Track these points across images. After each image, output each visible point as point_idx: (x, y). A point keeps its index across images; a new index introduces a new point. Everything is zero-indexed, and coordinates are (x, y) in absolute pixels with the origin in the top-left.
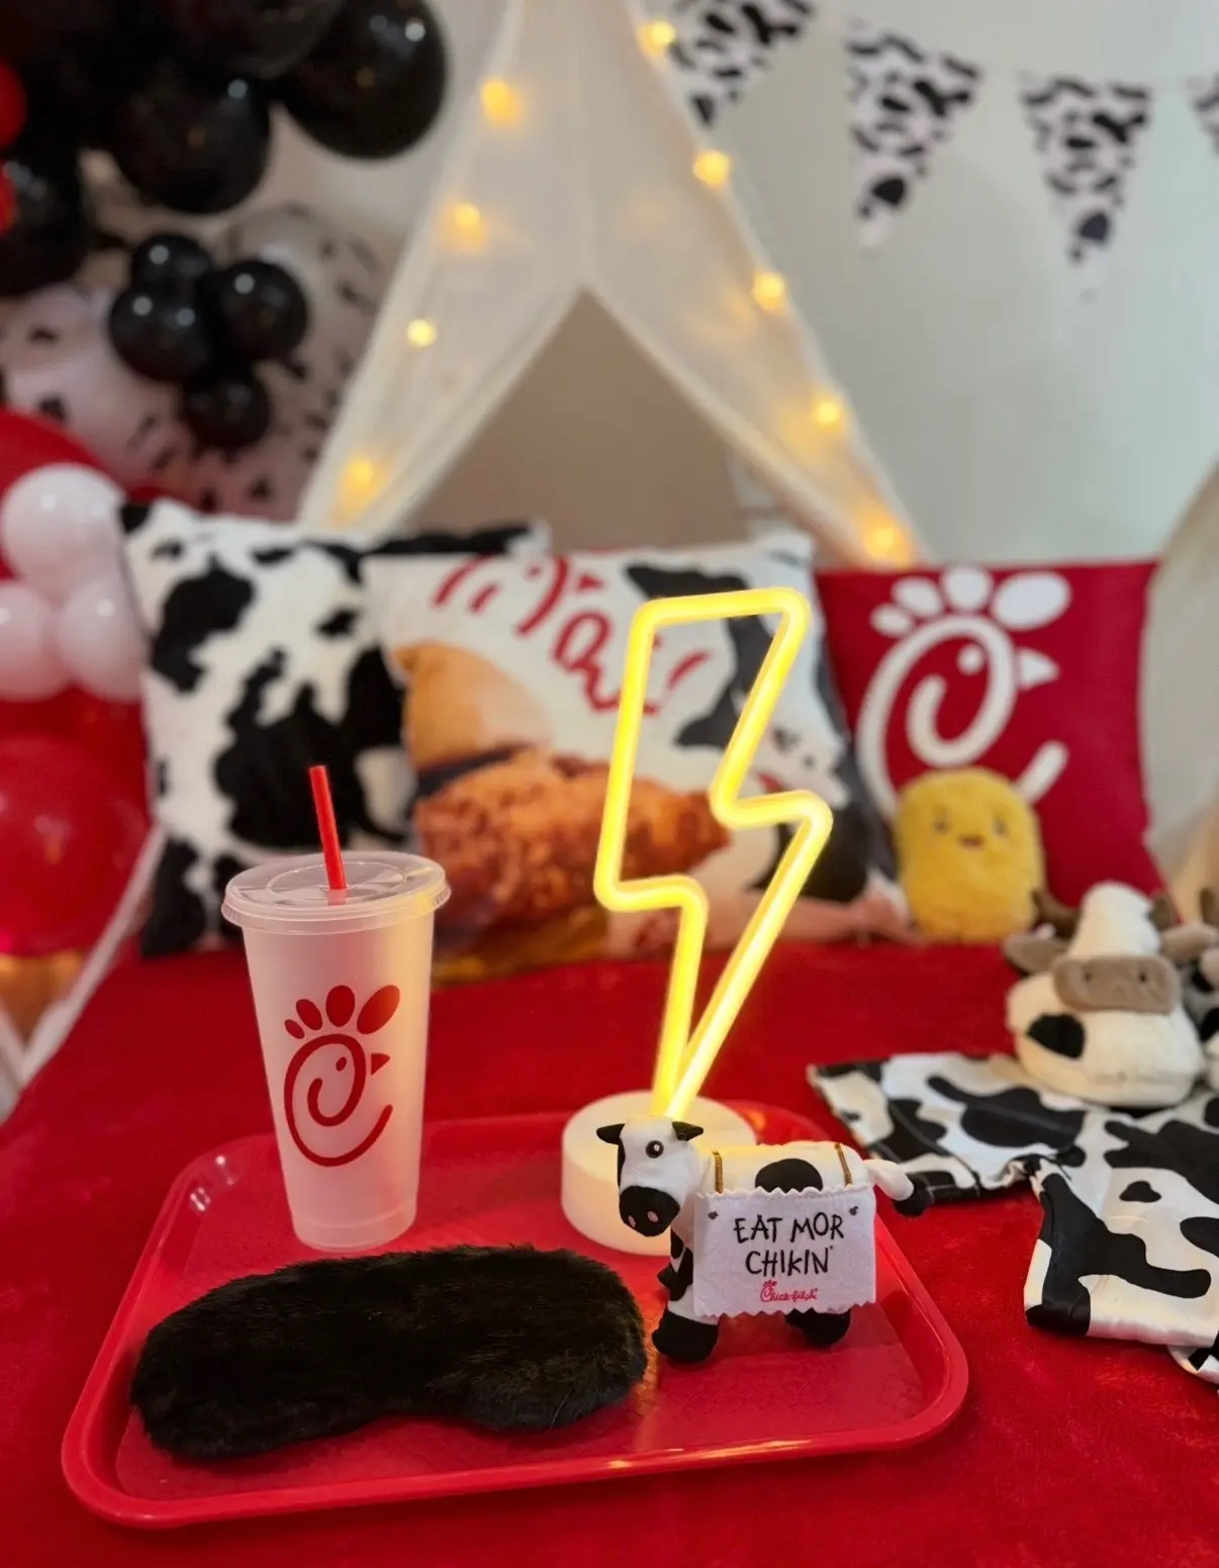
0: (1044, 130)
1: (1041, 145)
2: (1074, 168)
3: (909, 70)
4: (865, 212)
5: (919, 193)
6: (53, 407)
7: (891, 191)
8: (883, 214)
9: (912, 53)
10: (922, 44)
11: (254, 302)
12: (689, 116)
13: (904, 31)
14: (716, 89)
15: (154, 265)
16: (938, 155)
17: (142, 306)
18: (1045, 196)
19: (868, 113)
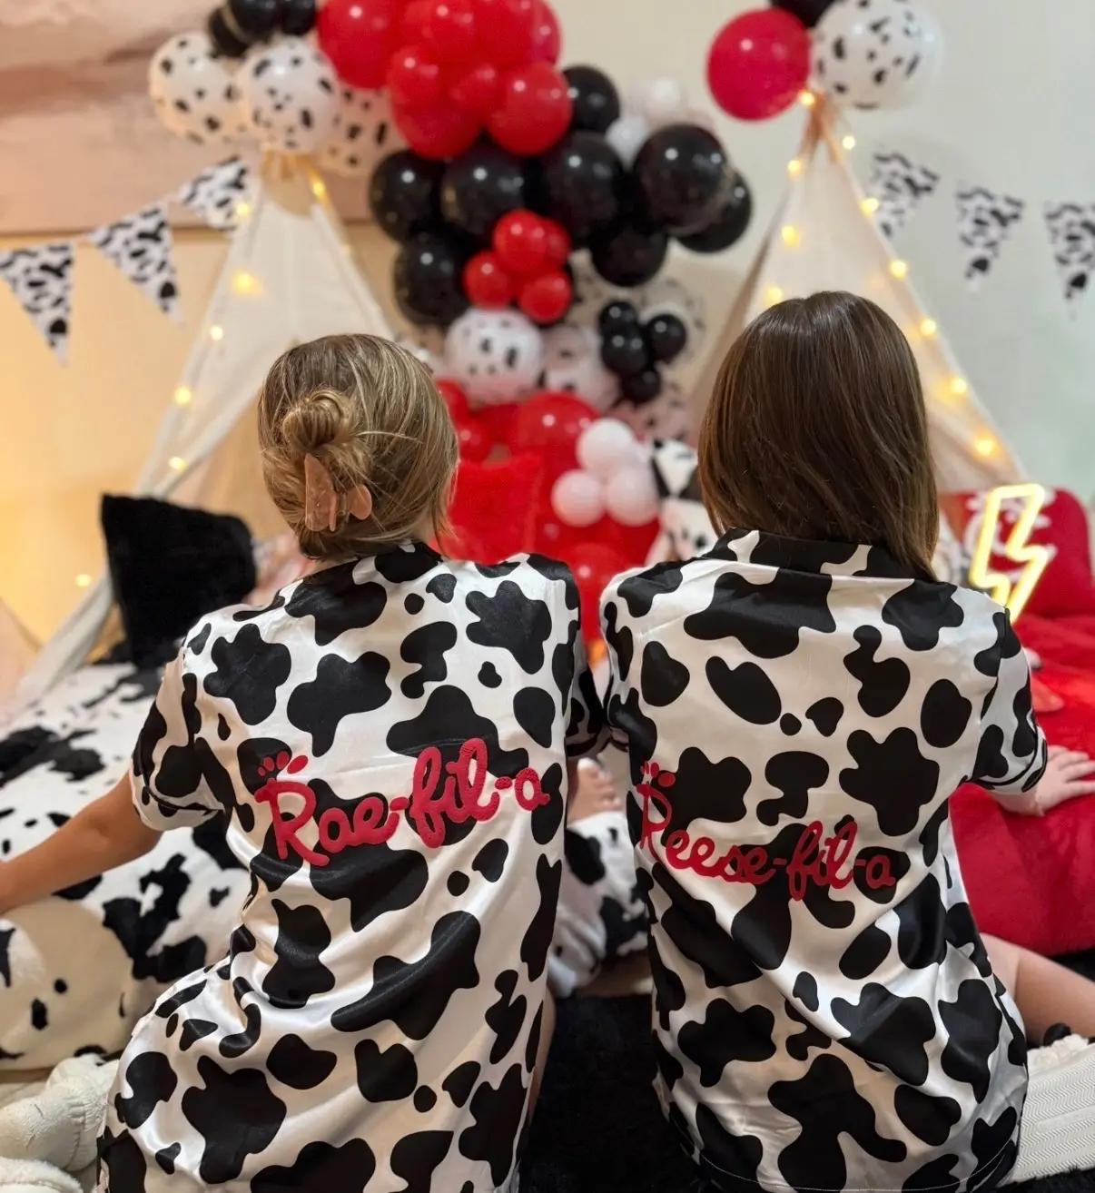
0: (1055, 232)
1: (1053, 241)
2: (1070, 251)
3: (987, 204)
4: (969, 275)
5: (996, 266)
6: (569, 388)
7: (981, 265)
8: (978, 275)
9: (988, 196)
10: (993, 190)
11: (665, 335)
12: (880, 233)
13: (984, 185)
14: (893, 221)
15: (612, 319)
16: (1004, 246)
17: (618, 341)
18: (1053, 266)
19: (968, 227)
